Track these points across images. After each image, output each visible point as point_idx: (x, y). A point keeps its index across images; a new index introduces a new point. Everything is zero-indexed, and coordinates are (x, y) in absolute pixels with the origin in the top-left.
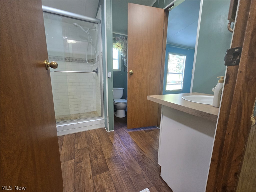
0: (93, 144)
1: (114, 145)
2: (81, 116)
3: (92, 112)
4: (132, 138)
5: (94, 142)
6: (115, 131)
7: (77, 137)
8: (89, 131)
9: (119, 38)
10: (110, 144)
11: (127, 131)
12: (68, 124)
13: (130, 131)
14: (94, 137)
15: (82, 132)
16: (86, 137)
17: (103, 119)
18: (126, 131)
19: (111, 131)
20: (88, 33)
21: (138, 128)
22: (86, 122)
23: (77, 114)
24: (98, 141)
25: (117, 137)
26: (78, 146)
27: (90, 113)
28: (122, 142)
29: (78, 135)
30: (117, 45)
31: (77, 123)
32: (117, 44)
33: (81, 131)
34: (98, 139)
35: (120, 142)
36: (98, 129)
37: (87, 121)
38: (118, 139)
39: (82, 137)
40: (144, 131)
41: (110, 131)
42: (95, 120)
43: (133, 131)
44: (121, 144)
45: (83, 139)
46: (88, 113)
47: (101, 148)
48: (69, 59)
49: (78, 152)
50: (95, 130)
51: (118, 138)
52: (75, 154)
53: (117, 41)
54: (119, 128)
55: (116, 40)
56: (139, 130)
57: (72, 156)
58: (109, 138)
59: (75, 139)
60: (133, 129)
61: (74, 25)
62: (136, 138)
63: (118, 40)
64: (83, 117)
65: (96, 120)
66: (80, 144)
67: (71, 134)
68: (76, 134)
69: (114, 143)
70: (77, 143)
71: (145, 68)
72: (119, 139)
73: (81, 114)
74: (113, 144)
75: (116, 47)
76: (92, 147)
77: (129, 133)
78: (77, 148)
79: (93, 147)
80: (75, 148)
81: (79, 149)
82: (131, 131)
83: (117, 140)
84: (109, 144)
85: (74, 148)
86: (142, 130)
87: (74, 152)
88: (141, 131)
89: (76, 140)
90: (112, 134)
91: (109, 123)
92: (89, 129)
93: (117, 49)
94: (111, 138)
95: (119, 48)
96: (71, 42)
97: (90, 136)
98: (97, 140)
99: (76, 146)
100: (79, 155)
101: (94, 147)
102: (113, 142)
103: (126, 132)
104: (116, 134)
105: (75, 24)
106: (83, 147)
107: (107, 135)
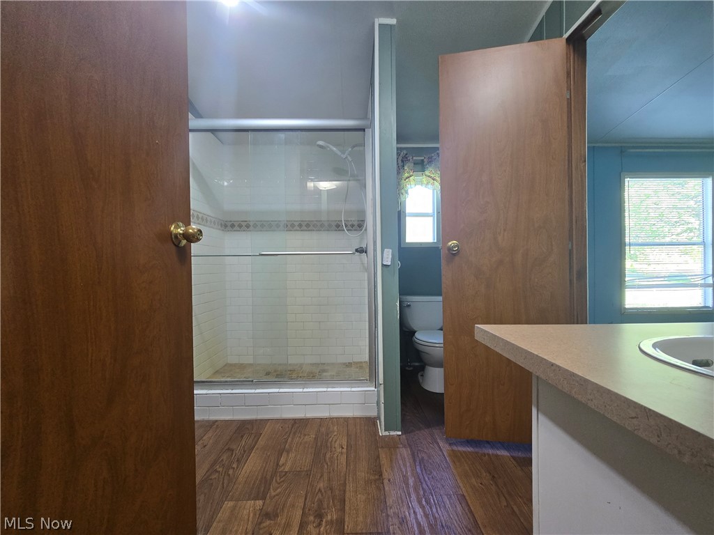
0: (326, 466)
1: (387, 488)
2: (324, 371)
3: (356, 363)
4: (458, 478)
5: (331, 458)
6: (404, 436)
7: (295, 433)
8: (331, 419)
9: (434, 157)
10: (375, 481)
11: (445, 447)
12: (282, 390)
13: (455, 448)
14: (337, 442)
15: (313, 419)
16: (315, 438)
17: (373, 389)
18: (441, 444)
19: (392, 433)
20: (349, 158)
21: (488, 442)
22: (325, 389)
23: (318, 364)
24: (343, 459)
25: (404, 459)
26: (287, 462)
27: (349, 365)
28: (419, 481)
29: (299, 425)
30: (429, 176)
31: (301, 390)
32: (427, 173)
33: (310, 415)
34: (345, 450)
35: (411, 482)
36: (354, 418)
37: (329, 389)
38: (405, 465)
39: (305, 435)
40: (513, 457)
41: (387, 433)
42: (349, 389)
43: (470, 449)
44: (411, 490)
45: (306, 443)
46: (344, 364)
47: (345, 484)
48: (300, 226)
49: (281, 478)
50: (346, 419)
51: (408, 464)
52: (270, 485)
53: (428, 166)
54: (420, 429)
55: (425, 163)
56: (491, 451)
57: (262, 489)
58: (378, 457)
59: (289, 436)
60: (469, 442)
61: (318, 145)
62: (473, 480)
63: (430, 162)
64: (329, 374)
65: (353, 389)
66: (293, 455)
67: (285, 421)
68: (295, 421)
69: (389, 480)
70: (288, 453)
71: (505, 230)
72: (409, 469)
73: (328, 364)
74: (386, 482)
75: (425, 182)
76: (319, 475)
77: (450, 455)
78: (283, 465)
79: (322, 476)
80: (278, 464)
81: (286, 472)
82: (461, 449)
83: (402, 472)
84: (373, 478)
85: (275, 464)
86: (503, 453)
87: (272, 478)
88: (497, 456)
89: (290, 439)
90: (391, 444)
91: (385, 403)
92: (307, 416)
93: (430, 186)
94: (384, 460)
95: (433, 184)
96: (325, 185)
97: (328, 434)
98: (342, 453)
99: (282, 460)
100: (279, 490)
101: (325, 476)
102: (385, 475)
103: (439, 448)
104: (405, 446)
105: (321, 143)
106: (299, 469)
107: (377, 443)
